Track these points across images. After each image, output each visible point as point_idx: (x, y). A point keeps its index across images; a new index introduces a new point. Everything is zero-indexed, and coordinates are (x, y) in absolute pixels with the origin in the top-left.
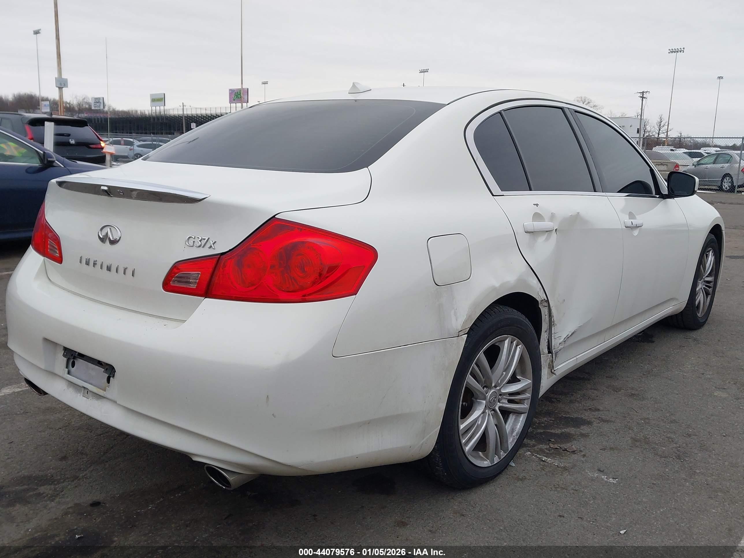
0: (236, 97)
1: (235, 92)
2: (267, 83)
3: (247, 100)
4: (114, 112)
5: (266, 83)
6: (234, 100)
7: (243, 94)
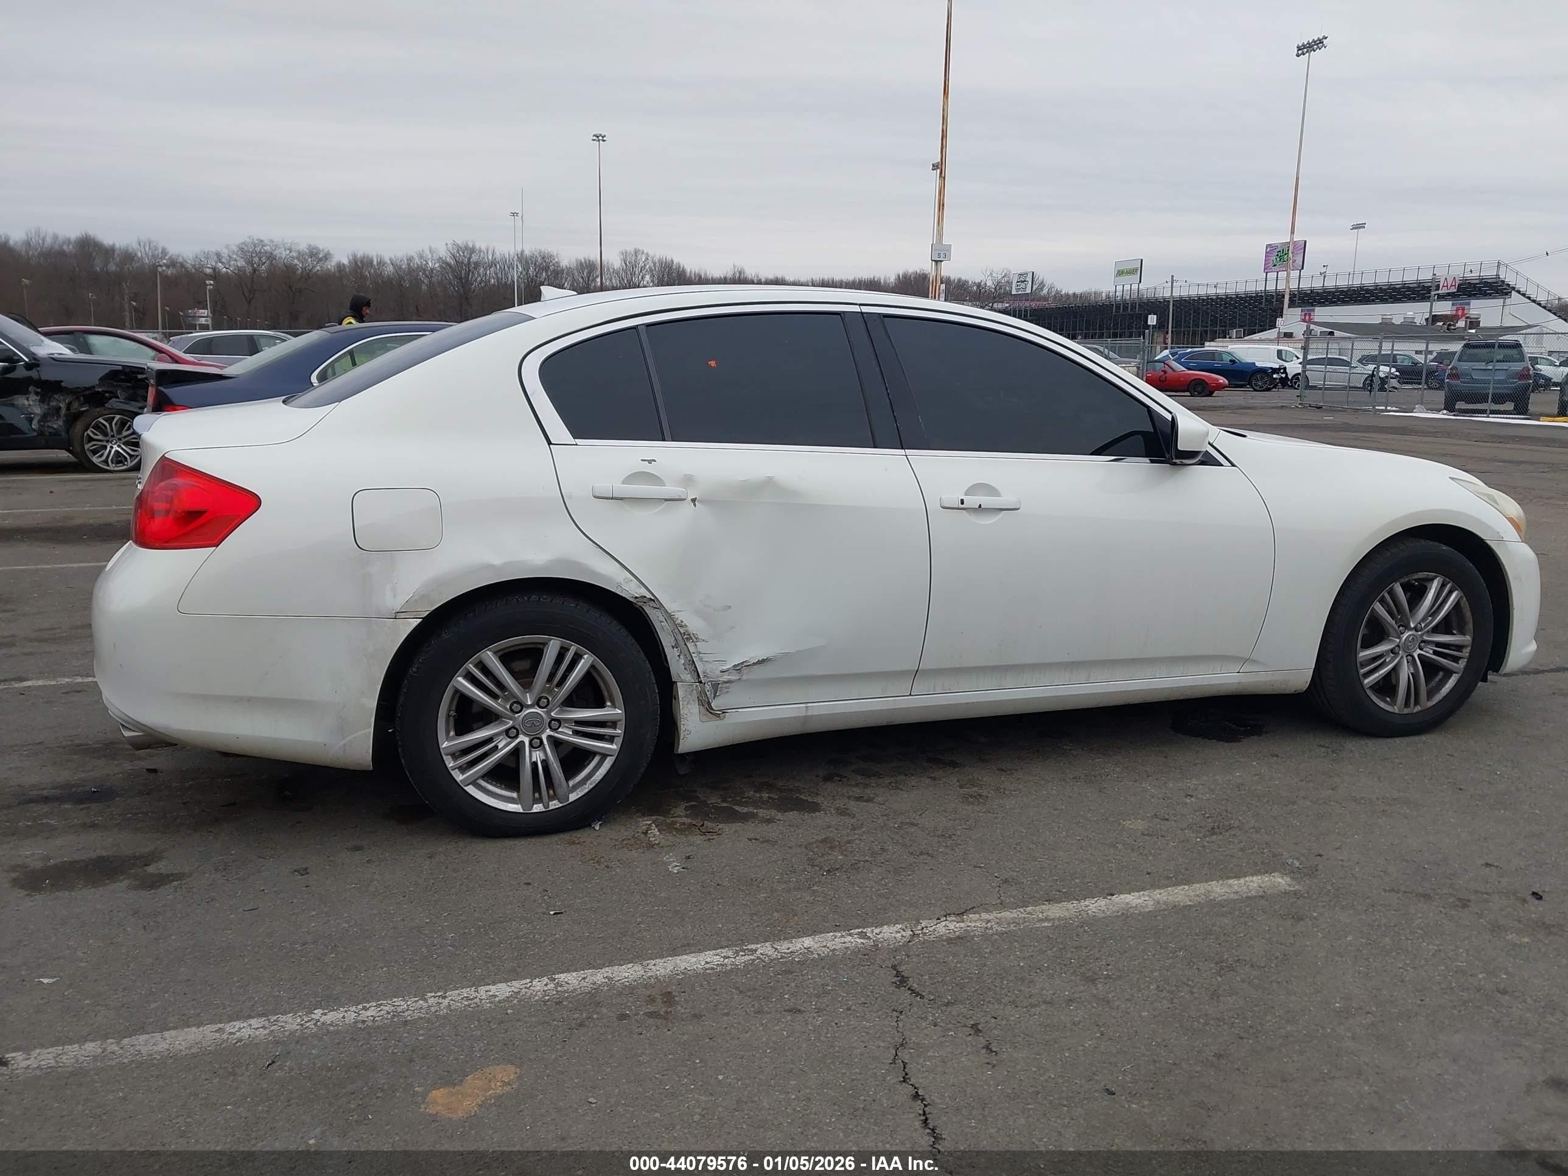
0: (1278, 259)
1: (1278, 250)
2: (1364, 227)
3: (1301, 264)
4: (1058, 296)
5: (1360, 228)
6: (1275, 266)
7: (1292, 253)
